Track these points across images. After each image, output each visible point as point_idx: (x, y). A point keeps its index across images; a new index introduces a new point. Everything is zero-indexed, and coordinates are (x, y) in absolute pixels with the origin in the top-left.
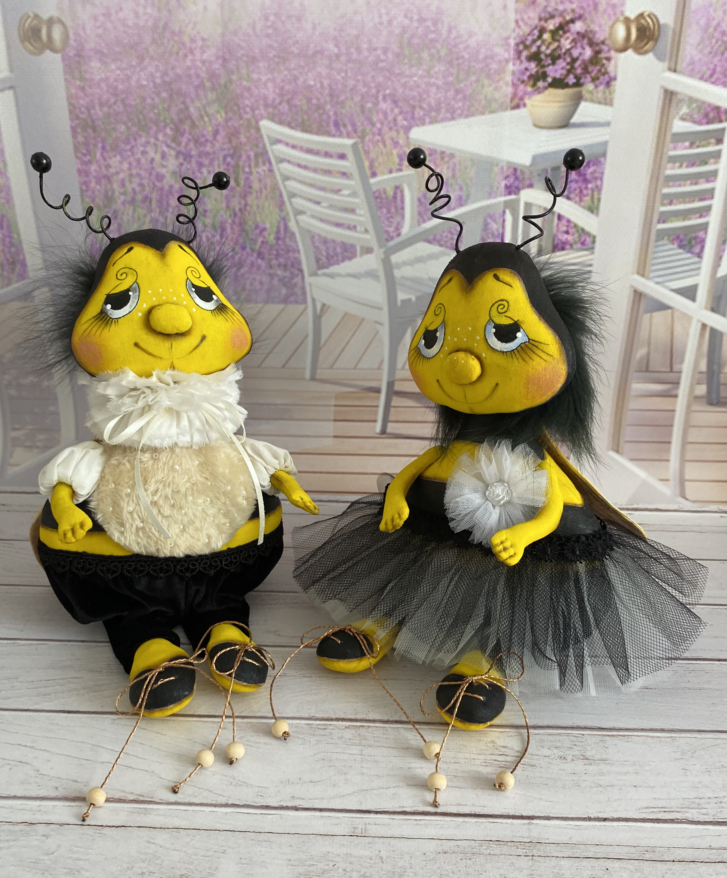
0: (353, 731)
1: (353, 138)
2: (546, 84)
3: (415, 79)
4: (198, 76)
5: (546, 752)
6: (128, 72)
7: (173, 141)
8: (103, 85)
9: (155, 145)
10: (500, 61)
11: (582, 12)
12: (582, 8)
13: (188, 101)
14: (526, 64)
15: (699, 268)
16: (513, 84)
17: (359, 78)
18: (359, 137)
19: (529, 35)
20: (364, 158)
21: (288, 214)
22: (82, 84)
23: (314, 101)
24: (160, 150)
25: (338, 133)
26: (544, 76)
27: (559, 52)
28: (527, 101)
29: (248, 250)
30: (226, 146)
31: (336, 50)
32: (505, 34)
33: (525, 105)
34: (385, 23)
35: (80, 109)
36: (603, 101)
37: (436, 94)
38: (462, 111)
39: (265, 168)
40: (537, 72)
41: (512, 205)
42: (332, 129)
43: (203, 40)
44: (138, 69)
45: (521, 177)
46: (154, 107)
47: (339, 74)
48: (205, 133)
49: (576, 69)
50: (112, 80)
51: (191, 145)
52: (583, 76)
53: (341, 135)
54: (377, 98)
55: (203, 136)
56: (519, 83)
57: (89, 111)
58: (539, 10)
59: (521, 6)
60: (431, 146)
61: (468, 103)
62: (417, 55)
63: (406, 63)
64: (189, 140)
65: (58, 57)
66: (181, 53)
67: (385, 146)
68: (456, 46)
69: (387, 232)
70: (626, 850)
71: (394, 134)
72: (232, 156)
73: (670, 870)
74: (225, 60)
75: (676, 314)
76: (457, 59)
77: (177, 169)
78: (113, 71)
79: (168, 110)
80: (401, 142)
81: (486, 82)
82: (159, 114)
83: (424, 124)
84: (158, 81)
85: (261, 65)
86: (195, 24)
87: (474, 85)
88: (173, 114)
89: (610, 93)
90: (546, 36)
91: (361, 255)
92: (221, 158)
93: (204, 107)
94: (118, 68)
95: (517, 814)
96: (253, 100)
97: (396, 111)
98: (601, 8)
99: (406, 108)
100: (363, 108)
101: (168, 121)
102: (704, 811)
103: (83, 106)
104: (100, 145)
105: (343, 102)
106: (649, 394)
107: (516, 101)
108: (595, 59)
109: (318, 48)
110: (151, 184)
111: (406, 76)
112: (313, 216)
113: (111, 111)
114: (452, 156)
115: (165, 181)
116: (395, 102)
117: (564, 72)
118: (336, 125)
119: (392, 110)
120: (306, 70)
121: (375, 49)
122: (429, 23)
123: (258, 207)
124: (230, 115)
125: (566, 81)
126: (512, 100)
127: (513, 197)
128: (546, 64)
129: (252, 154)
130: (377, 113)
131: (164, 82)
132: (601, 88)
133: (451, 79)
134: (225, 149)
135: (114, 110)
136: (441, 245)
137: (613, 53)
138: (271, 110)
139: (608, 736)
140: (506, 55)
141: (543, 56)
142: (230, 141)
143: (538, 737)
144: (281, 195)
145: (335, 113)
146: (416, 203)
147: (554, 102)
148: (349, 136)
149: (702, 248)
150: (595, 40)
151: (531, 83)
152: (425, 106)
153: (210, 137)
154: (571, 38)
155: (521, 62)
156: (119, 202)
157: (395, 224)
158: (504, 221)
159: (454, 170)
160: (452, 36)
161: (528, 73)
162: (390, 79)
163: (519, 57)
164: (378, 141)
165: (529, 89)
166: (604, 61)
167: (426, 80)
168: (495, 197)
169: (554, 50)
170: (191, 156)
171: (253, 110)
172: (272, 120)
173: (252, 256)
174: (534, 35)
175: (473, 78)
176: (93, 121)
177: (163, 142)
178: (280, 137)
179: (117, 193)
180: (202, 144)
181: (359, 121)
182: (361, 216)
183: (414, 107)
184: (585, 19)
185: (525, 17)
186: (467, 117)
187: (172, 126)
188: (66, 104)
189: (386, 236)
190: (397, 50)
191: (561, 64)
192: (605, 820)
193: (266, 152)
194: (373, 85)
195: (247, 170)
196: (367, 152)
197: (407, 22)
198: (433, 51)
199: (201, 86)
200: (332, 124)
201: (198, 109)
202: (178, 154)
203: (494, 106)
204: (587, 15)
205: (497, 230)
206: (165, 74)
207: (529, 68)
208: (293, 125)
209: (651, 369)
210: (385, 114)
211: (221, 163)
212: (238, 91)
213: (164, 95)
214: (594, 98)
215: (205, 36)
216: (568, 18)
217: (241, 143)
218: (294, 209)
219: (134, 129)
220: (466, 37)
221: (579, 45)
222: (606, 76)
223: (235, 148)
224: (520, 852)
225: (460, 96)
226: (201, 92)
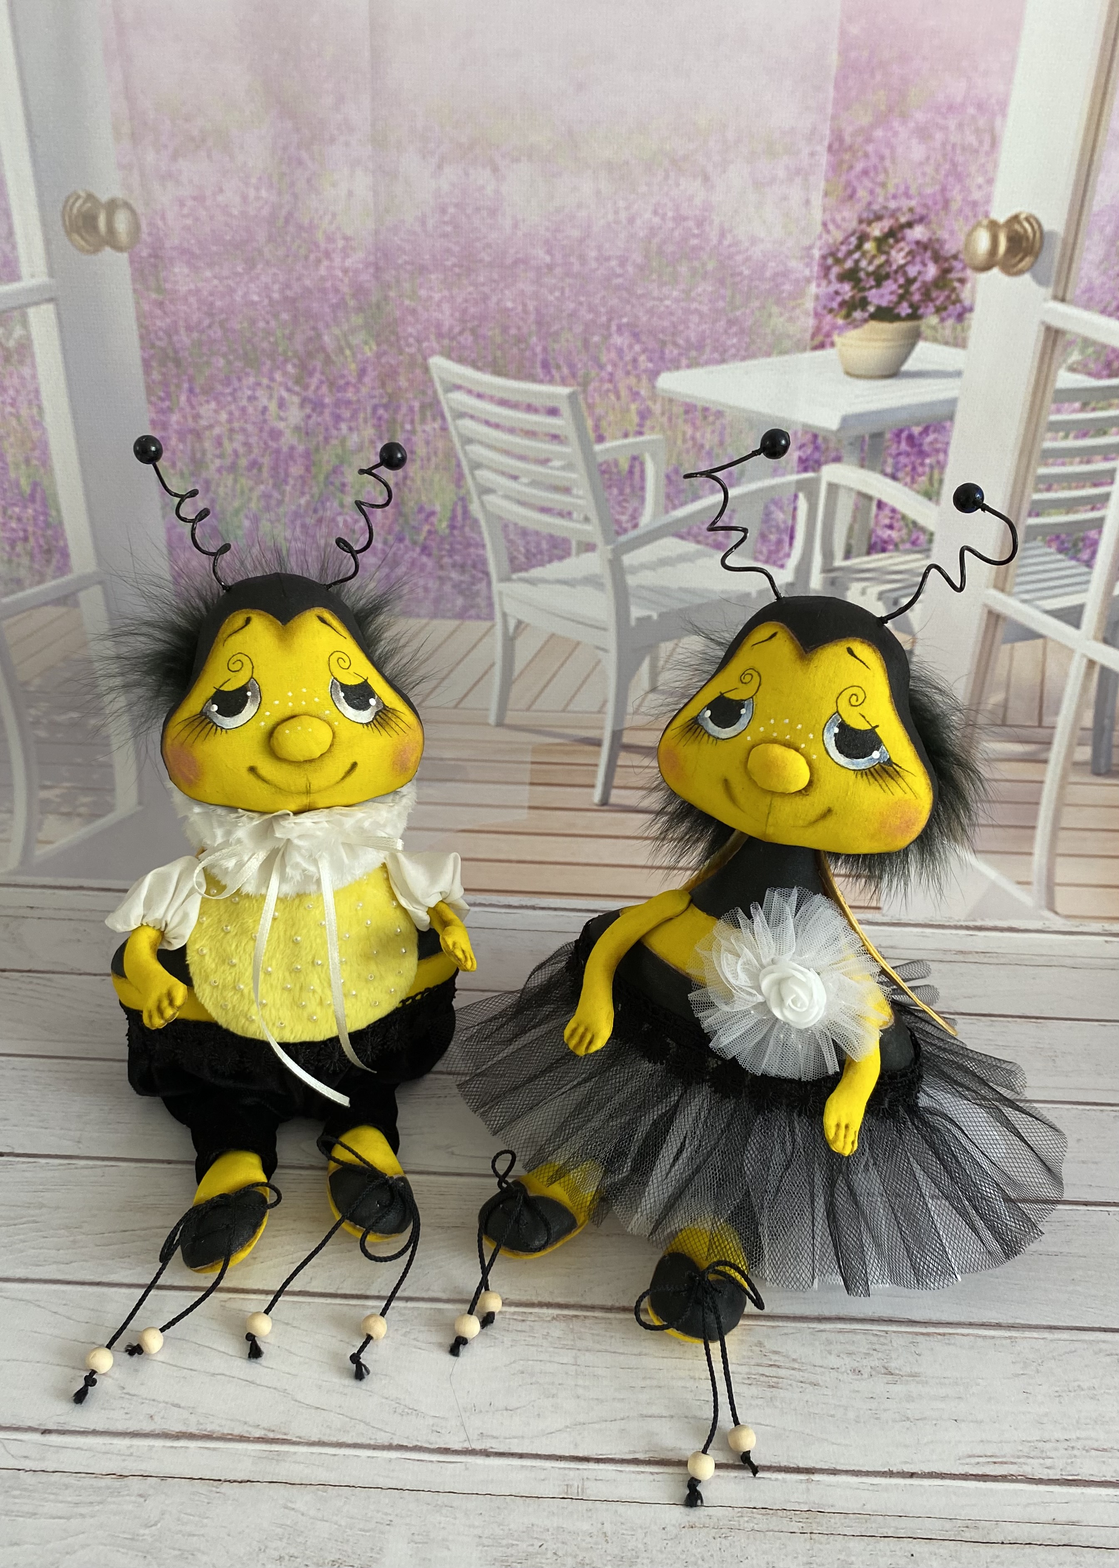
0: (563, 1325)
1: (571, 385)
2: (866, 315)
3: (667, 302)
4: (336, 291)
5: (833, 1361)
6: (231, 282)
7: (297, 382)
8: (192, 300)
9: (269, 387)
10: (797, 281)
11: (924, 212)
12: (925, 206)
13: (321, 325)
14: (836, 286)
15: (1087, 582)
16: (817, 314)
17: (582, 299)
18: (579, 384)
19: (842, 243)
20: (586, 414)
21: (468, 492)
22: (160, 297)
23: (513, 331)
24: (276, 396)
25: (548, 378)
26: (864, 303)
27: (888, 269)
28: (836, 338)
29: (407, 542)
30: (377, 392)
31: (548, 259)
32: (806, 242)
33: (833, 344)
34: (624, 221)
35: (156, 333)
36: (951, 340)
37: (698, 325)
38: (738, 350)
39: (436, 425)
40: (853, 297)
41: (810, 489)
42: (539, 371)
43: (346, 239)
44: (246, 278)
45: (823, 446)
46: (268, 333)
47: (551, 292)
48: (346, 372)
49: (911, 294)
50: (205, 293)
51: (324, 389)
52: (923, 305)
53: (551, 381)
54: (608, 327)
55: (343, 376)
56: (825, 312)
57: (170, 336)
58: (859, 207)
59: (832, 201)
60: (688, 400)
61: (747, 339)
62: (670, 269)
63: (654, 281)
64: (322, 382)
65: (125, 255)
66: (312, 257)
67: (618, 398)
68: (730, 257)
69: (618, 522)
70: (938, 1524)
71: (632, 380)
72: (386, 407)
73: (998, 1557)
74: (378, 268)
75: (1050, 645)
76: (732, 275)
77: (302, 424)
78: (206, 280)
79: (290, 338)
80: (643, 392)
81: (775, 310)
82: (276, 344)
83: (678, 368)
84: (276, 296)
85: (433, 277)
86: (334, 215)
87: (757, 313)
88: (298, 344)
89: (963, 330)
90: (869, 246)
91: (578, 554)
92: (369, 410)
93: (345, 335)
94: (215, 277)
95: (792, 1465)
96: (419, 327)
97: (637, 348)
98: (954, 206)
99: (652, 344)
100: (586, 343)
101: (290, 354)
102: (1048, 1462)
103: (161, 329)
104: (186, 386)
105: (557, 334)
106: (1003, 757)
107: (819, 338)
108: (943, 280)
109: (520, 256)
110: (262, 444)
111: (654, 299)
112: (507, 497)
113: (204, 337)
114: (719, 414)
115: (283, 440)
116: (636, 336)
117: (894, 298)
118: (545, 365)
119: (631, 347)
120: (502, 285)
121: (608, 259)
122: (691, 224)
123: (423, 480)
124: (385, 347)
125: (896, 311)
126: (813, 336)
127: (810, 475)
128: (868, 286)
129: (416, 405)
130: (608, 350)
131: (286, 298)
132: (950, 322)
133: (721, 304)
134: (375, 397)
135: (209, 336)
136: (698, 542)
137: (969, 273)
138: (446, 342)
139: (923, 1334)
140: (807, 272)
141: (862, 275)
142: (383, 385)
143: (824, 1335)
144: (459, 465)
145: (545, 349)
146: (663, 481)
147: (876, 340)
148: (564, 382)
149: (1094, 554)
150: (943, 253)
151: (844, 312)
152: (681, 342)
153: (353, 381)
154: (907, 249)
155: (830, 282)
156: (213, 467)
157: (630, 511)
158: (795, 509)
159: (722, 434)
160: (726, 243)
161: (839, 299)
162: (628, 302)
163: (826, 275)
164: (608, 390)
165: (840, 322)
166: (956, 284)
167: (683, 304)
168: (783, 475)
169: (880, 266)
170: (323, 405)
171: (419, 341)
172: (449, 357)
173: (413, 550)
174: (850, 244)
175: (756, 304)
176: (176, 352)
177: (281, 384)
178: (459, 382)
179: (209, 456)
180: (341, 389)
181: (581, 360)
182: (578, 497)
183: (664, 343)
184: (929, 223)
185: (838, 217)
186: (744, 359)
187: (296, 361)
188: (135, 327)
189: (616, 527)
190: (639, 260)
191: (890, 286)
192: (912, 1475)
193: (438, 402)
194: (603, 310)
195: (408, 427)
196: (591, 407)
197: (656, 220)
198: (696, 264)
199: (342, 304)
200: (538, 365)
201: (337, 339)
202: (304, 401)
203: (787, 344)
204: (932, 217)
205: (785, 522)
206: (288, 286)
207: (841, 291)
208: (480, 364)
209: (1009, 722)
210: (620, 351)
211: (369, 415)
212: (398, 314)
213: (285, 316)
214: (939, 337)
215: (349, 232)
216: (903, 220)
217: (400, 389)
218: (477, 485)
219: (239, 364)
220: (747, 244)
221: (918, 259)
222: (958, 305)
223: (390, 396)
224: (795, 1527)
225: (734, 329)
226: (340, 314)
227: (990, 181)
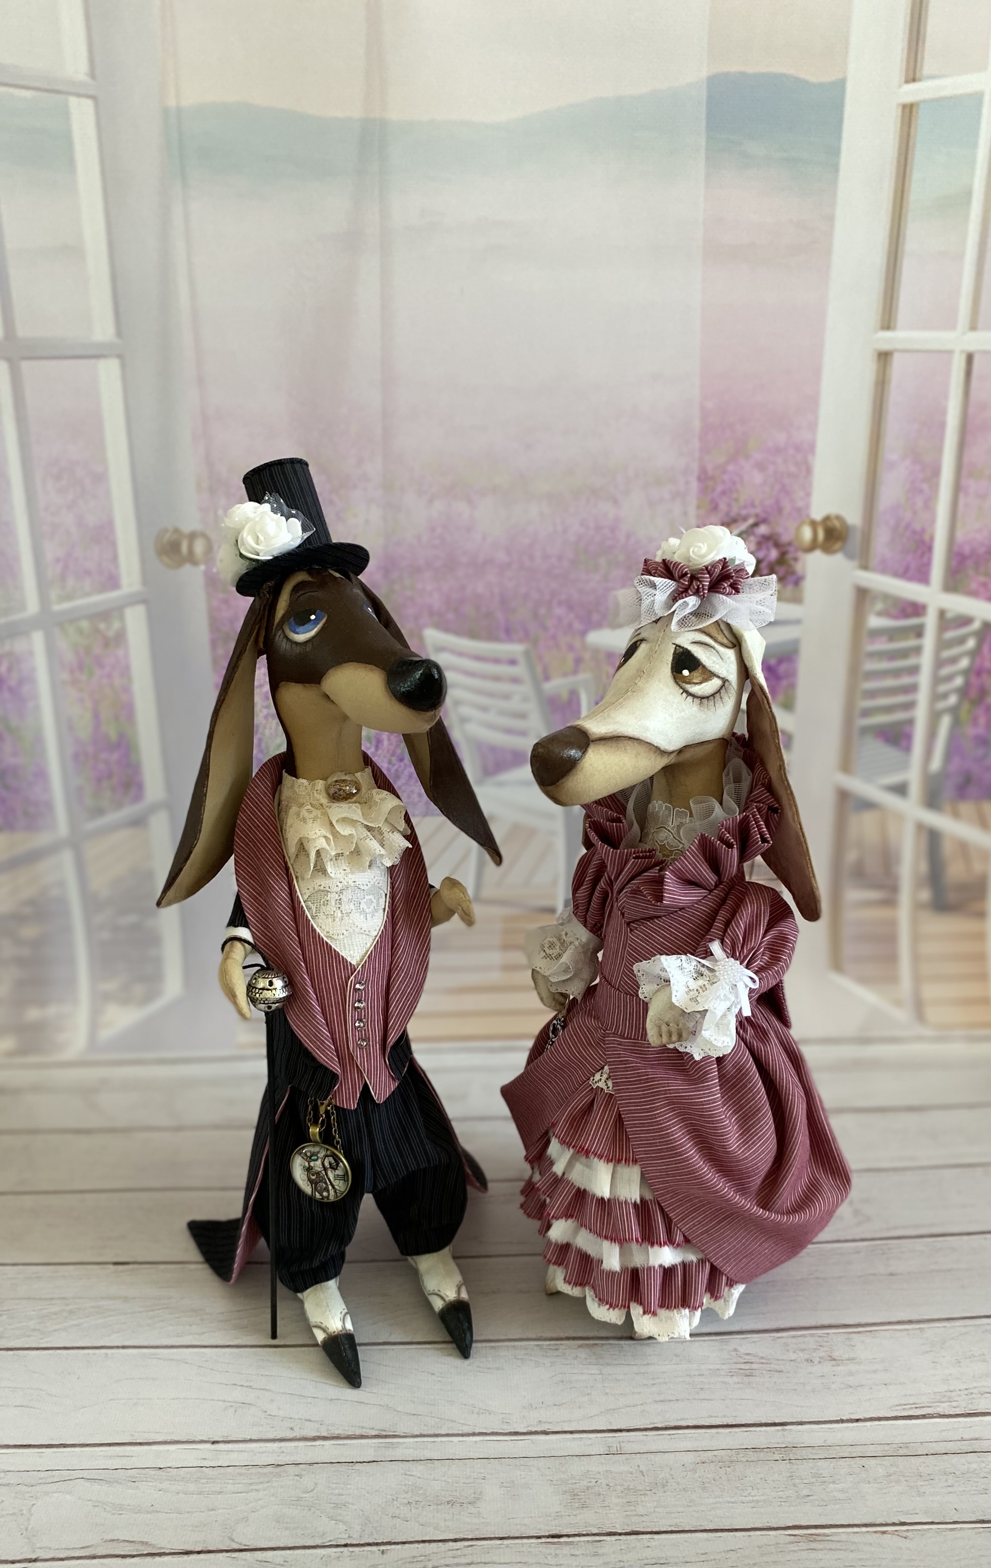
1: (525, 644)
3: (592, 584)
11: (766, 516)
15: (908, 764)
17: (532, 584)
18: (531, 643)
20: (536, 663)
22: (226, 597)
23: (483, 609)
25: (509, 639)
31: (507, 559)
34: (560, 531)
35: (220, 620)
36: (793, 599)
42: (502, 635)
47: (510, 581)
53: (511, 642)
54: (550, 603)
58: (721, 514)
59: (702, 511)
62: (593, 561)
63: (582, 570)
65: (200, 569)
67: (559, 650)
68: (635, 551)
71: (569, 638)
75: (886, 813)
76: (636, 563)
80: (576, 646)
83: (600, 628)
85: (426, 575)
89: (799, 592)
96: (416, 609)
97: (572, 615)
98: (785, 512)
99: (582, 613)
100: (535, 614)
103: (225, 618)
105: (515, 609)
108: (783, 558)
109: (488, 558)
111: (582, 582)
112: (480, 724)
116: (570, 608)
118: (506, 631)
119: (567, 615)
120: (474, 579)
121: (549, 557)
122: (606, 531)
130: (551, 618)
132: (791, 586)
138: (435, 618)
145: (506, 620)
149: (909, 742)
150: (780, 542)
152: (602, 610)
160: (631, 541)
162: (565, 585)
164: (552, 646)
166: (792, 562)
171: (416, 619)
172: (437, 628)
178: (447, 645)
181: (531, 625)
182: (532, 720)
183: (590, 611)
184: (768, 523)
188: (206, 618)
190: (571, 557)
194: (546, 591)
196: (540, 658)
197: (582, 530)
198: (611, 557)
200: (502, 630)
204: (771, 519)
209: (865, 873)
210: (559, 619)
214: (782, 597)
216: (752, 522)
220: (645, 542)
222: (794, 576)
227: (808, 495)
